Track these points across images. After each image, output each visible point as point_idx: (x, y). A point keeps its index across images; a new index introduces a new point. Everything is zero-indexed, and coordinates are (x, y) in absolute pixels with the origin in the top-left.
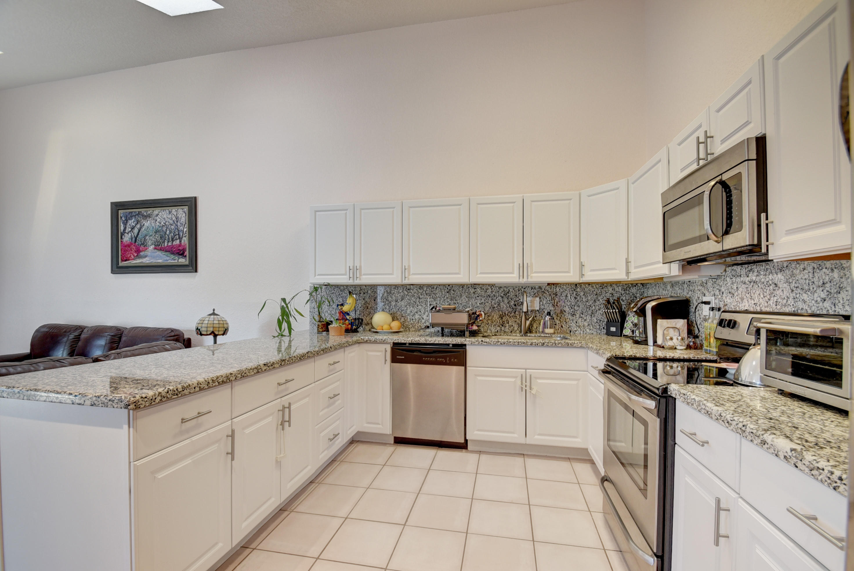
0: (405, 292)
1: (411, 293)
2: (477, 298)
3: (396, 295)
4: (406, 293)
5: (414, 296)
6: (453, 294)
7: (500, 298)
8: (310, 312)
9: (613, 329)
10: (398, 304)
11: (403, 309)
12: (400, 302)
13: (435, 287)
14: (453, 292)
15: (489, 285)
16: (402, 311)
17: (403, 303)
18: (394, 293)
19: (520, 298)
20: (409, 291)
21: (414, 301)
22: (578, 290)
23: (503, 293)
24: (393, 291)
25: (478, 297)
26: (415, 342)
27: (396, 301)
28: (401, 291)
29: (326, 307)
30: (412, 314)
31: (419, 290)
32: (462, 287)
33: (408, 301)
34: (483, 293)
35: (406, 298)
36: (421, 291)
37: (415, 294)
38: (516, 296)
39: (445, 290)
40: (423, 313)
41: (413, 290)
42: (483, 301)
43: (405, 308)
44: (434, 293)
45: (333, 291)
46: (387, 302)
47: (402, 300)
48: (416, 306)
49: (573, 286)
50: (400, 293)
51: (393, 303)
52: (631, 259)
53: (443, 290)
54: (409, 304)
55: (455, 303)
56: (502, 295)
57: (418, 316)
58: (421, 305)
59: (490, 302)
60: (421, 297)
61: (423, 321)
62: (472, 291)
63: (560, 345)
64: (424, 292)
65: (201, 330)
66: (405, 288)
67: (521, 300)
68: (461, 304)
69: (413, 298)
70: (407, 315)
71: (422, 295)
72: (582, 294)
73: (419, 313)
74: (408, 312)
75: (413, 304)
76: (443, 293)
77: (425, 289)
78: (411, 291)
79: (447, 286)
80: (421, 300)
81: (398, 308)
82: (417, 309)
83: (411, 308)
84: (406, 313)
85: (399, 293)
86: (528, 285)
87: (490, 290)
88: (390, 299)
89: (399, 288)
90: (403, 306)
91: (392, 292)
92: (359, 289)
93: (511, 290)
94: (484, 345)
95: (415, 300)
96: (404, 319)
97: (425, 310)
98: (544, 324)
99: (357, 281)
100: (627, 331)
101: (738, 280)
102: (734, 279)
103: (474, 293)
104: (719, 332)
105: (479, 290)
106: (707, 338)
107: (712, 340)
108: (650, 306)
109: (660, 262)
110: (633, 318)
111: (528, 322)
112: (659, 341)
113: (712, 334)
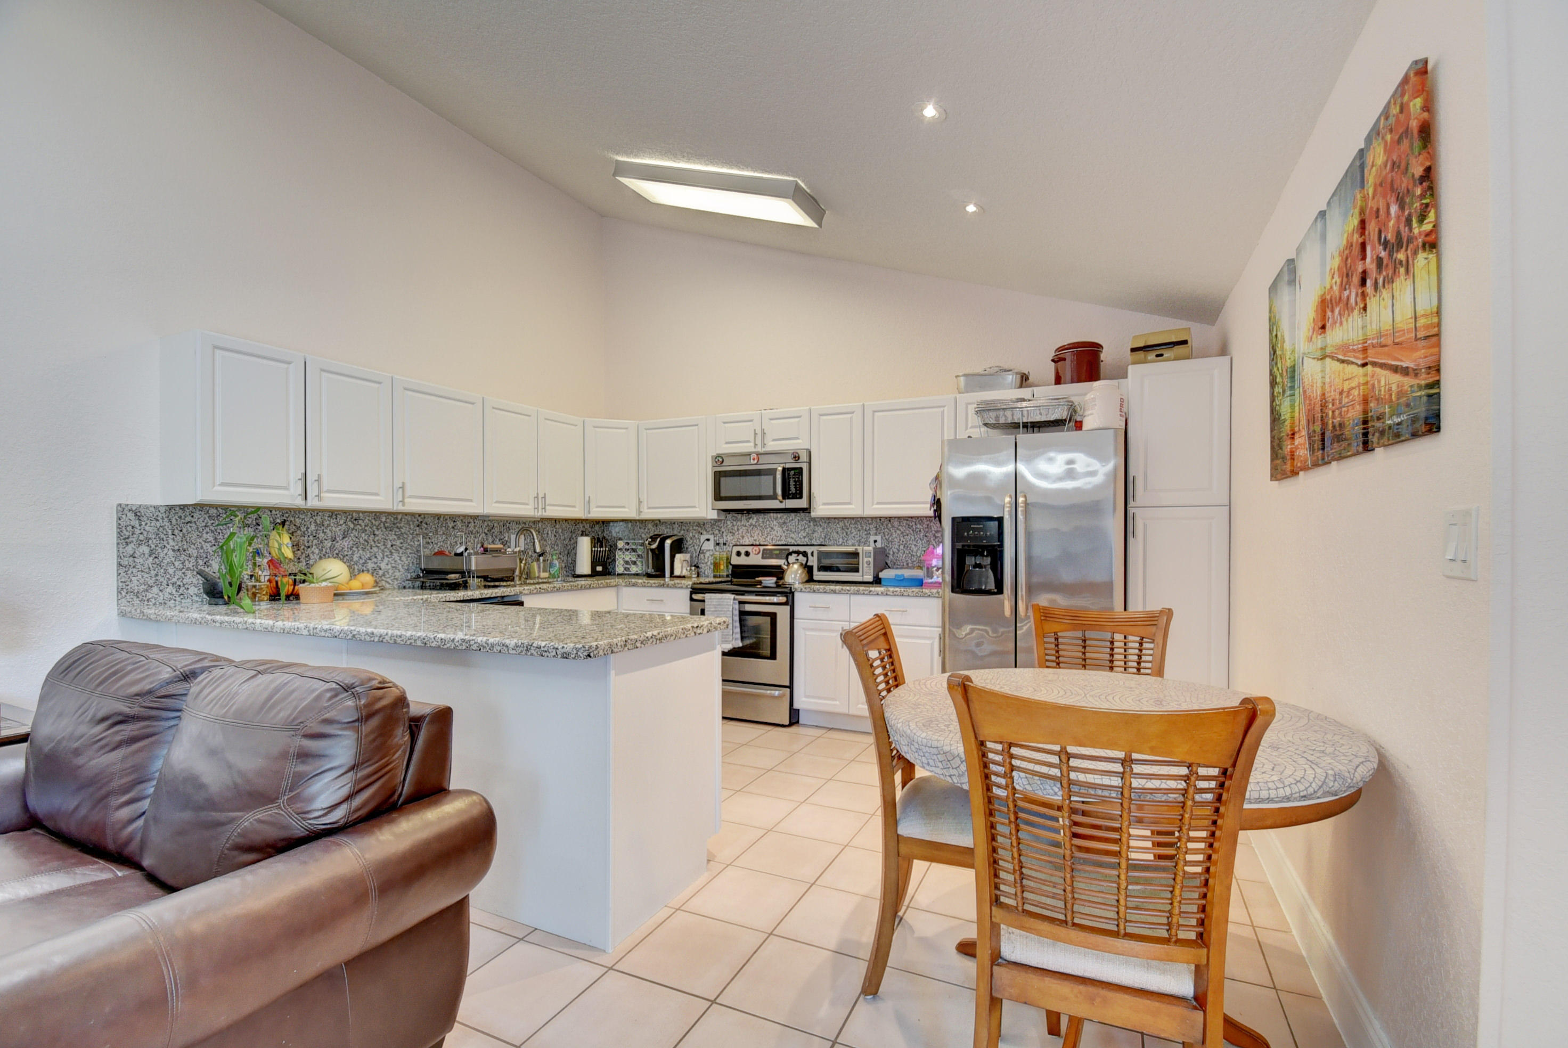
0: (350, 523)
1: (360, 525)
3: (334, 528)
4: (352, 526)
5: (366, 530)
6: (426, 529)
7: (484, 535)
8: (120, 565)
9: (599, 568)
10: (337, 545)
11: (346, 553)
12: (341, 542)
13: (399, 517)
14: (425, 526)
15: (471, 517)
16: (344, 557)
17: (346, 543)
18: (329, 525)
19: (506, 535)
20: (356, 522)
21: (365, 540)
22: (557, 526)
23: (487, 528)
24: (328, 522)
27: (334, 540)
28: (342, 522)
29: (171, 553)
30: (361, 561)
31: (373, 521)
32: (438, 519)
33: (354, 539)
34: (464, 527)
35: (352, 535)
36: (377, 523)
37: (366, 528)
38: (501, 532)
39: (414, 522)
40: (380, 559)
41: (363, 521)
43: (350, 552)
44: (397, 527)
45: (189, 519)
46: (315, 542)
47: (344, 538)
48: (368, 547)
49: (553, 522)
50: (341, 525)
51: (328, 544)
52: (644, 498)
53: (411, 523)
54: (357, 545)
55: (428, 543)
56: (486, 530)
57: (373, 565)
58: (377, 546)
60: (377, 532)
61: (381, 572)
62: (451, 524)
64: (382, 525)
66: (349, 517)
67: (506, 539)
68: (437, 544)
69: (363, 535)
70: (352, 563)
71: (378, 529)
72: (560, 531)
73: (374, 560)
74: (355, 558)
75: (363, 544)
76: (412, 526)
77: (384, 519)
78: (360, 522)
79: (417, 516)
80: (377, 538)
81: (337, 551)
82: (370, 552)
83: (361, 552)
84: (352, 560)
85: (338, 525)
86: (512, 519)
88: (321, 535)
89: (338, 517)
90: (346, 549)
91: (326, 523)
93: (495, 525)
95: (366, 538)
96: (352, 571)
97: (383, 554)
98: (539, 568)
99: (313, 503)
100: (620, 569)
101: (739, 523)
102: (735, 523)
103: (453, 528)
104: (736, 561)
105: (459, 524)
106: (716, 565)
107: (722, 567)
108: (668, 542)
109: (695, 507)
110: (623, 556)
111: (522, 565)
112: (677, 572)
113: (722, 563)
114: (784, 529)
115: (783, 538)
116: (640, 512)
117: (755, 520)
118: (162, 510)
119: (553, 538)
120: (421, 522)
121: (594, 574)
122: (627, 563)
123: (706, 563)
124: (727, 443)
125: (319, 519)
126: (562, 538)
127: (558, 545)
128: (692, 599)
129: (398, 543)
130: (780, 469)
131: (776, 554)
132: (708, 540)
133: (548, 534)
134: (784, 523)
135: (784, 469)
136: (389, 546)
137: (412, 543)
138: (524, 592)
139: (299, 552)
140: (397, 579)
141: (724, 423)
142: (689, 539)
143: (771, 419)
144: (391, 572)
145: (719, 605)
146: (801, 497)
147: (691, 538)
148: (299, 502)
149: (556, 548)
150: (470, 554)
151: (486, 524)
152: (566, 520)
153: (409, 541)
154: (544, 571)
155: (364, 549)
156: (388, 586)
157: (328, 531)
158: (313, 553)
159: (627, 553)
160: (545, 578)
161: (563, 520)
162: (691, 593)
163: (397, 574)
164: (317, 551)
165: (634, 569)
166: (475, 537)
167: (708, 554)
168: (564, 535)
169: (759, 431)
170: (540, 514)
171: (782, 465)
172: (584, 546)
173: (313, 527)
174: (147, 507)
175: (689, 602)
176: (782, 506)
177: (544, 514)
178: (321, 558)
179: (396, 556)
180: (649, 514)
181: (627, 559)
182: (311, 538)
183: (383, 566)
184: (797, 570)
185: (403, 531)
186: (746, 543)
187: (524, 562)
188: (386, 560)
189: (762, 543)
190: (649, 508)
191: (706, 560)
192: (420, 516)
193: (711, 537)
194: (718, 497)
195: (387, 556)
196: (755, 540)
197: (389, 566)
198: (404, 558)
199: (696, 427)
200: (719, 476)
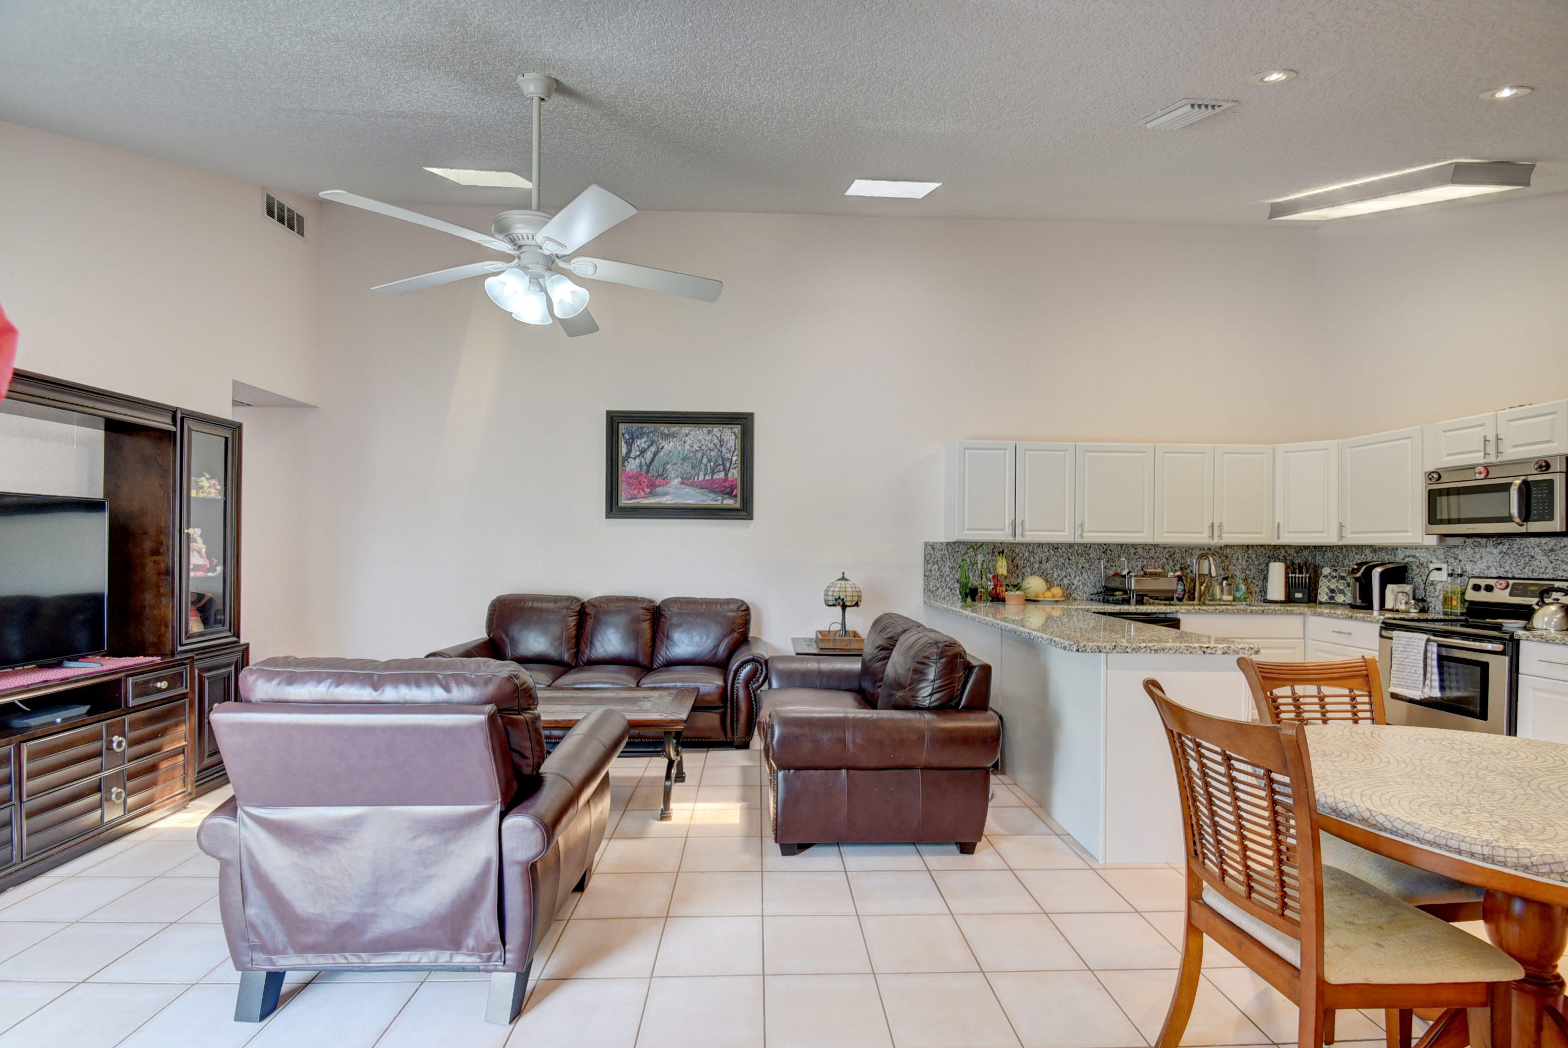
0: (1051, 551)
1: (1059, 553)
2: (1138, 560)
3: (1041, 556)
4: (1053, 553)
6: (1110, 555)
7: (1164, 559)
8: (925, 575)
9: (1296, 595)
10: (1043, 566)
11: (1048, 572)
12: (1045, 564)
13: (1089, 546)
14: (1110, 552)
16: (1047, 575)
17: (1048, 565)
18: (1037, 553)
19: (1189, 560)
20: (1056, 550)
21: (1062, 563)
23: (1168, 554)
24: (1037, 551)
25: (1139, 558)
26: (1124, 611)
27: (1041, 562)
28: (1046, 550)
29: (948, 569)
31: (1068, 549)
32: (1121, 547)
33: (1054, 563)
34: (1145, 554)
35: (1053, 559)
36: (1071, 552)
37: (1063, 556)
38: (1183, 557)
39: (1100, 550)
40: (1073, 577)
41: (1061, 549)
42: (1145, 563)
43: (1051, 572)
44: (1087, 554)
45: (957, 549)
46: (1028, 564)
47: (1047, 562)
48: (1065, 569)
51: (1036, 565)
52: (1345, 524)
53: (1098, 550)
54: (1056, 566)
56: (1167, 556)
58: (1071, 568)
59: (1153, 565)
60: (1071, 557)
61: (1073, 587)
62: (1132, 551)
63: (1280, 612)
64: (1075, 552)
65: (845, 600)
67: (1189, 563)
68: (1119, 567)
69: (1061, 559)
72: (1254, 556)
73: (1069, 577)
74: (1055, 576)
76: (1098, 553)
77: (1076, 548)
80: (1071, 562)
81: (1042, 571)
82: (1066, 572)
83: (1059, 571)
85: (1044, 552)
87: (1153, 550)
88: (1032, 559)
89: (1044, 547)
91: (1035, 552)
92: (993, 547)
93: (1177, 551)
94: (1201, 613)
95: (1063, 561)
96: (1050, 585)
98: (1222, 591)
99: (1019, 539)
100: (1323, 596)
101: (1483, 550)
102: (1477, 549)
103: (1135, 554)
104: (1471, 595)
105: (1140, 551)
106: (1446, 601)
107: (1454, 603)
108: (1377, 572)
109: (1406, 531)
110: (1328, 584)
111: (1203, 588)
112: (1389, 605)
113: (1454, 597)
114: (1552, 558)
115: (1550, 570)
116: (1341, 537)
117: (1506, 546)
118: (944, 544)
119: (1244, 562)
120: (1106, 550)
121: (1289, 599)
122: (1332, 591)
123: (1437, 597)
124: (1449, 455)
125: (1031, 549)
126: (1256, 563)
127: (1250, 570)
128: (1381, 636)
129: (1087, 565)
130: (1518, 482)
131: (1533, 591)
132: (1439, 569)
133: (1238, 559)
134: (1552, 550)
135: (1525, 483)
136: (1080, 567)
137: (1099, 566)
138: (1181, 611)
139: (1018, 571)
140: (1086, 593)
141: (1445, 431)
142: (1415, 568)
143: (1510, 421)
144: (1081, 587)
145: (1408, 645)
146: (1551, 518)
147: (1418, 567)
148: (1010, 539)
149: (1248, 572)
150: (1131, 576)
151: (1167, 550)
152: (1261, 546)
153: (1096, 564)
154: (1230, 594)
155: (1061, 570)
156: (1078, 597)
157: (1037, 557)
158: (1027, 571)
159: (1334, 581)
160: (1228, 601)
161: (1257, 546)
162: (1382, 628)
163: (1086, 589)
164: (1029, 570)
165: (1340, 598)
166: (1156, 562)
167: (1439, 587)
168: (1258, 560)
169: (1491, 437)
170: (1216, 541)
171: (1522, 478)
172: (1277, 572)
173: (1027, 554)
174: (937, 543)
175: (1378, 638)
176: (1523, 530)
177: (1221, 541)
178: (1031, 575)
179: (1085, 575)
180: (1351, 539)
181: (1333, 587)
182: (1026, 561)
183: (1075, 582)
184: (1555, 612)
185: (1091, 556)
186: (1493, 575)
187: (1205, 585)
188: (1078, 578)
189: (1517, 576)
190: (1353, 533)
191: (1437, 594)
192: (1105, 544)
193: (1444, 566)
194: (1433, 519)
195: (1078, 575)
196: (1507, 572)
197: (1080, 583)
198: (1091, 577)
199: (1409, 440)
200: (1433, 497)
